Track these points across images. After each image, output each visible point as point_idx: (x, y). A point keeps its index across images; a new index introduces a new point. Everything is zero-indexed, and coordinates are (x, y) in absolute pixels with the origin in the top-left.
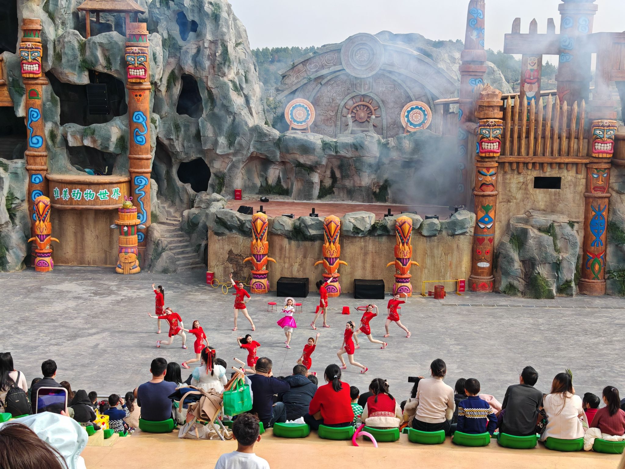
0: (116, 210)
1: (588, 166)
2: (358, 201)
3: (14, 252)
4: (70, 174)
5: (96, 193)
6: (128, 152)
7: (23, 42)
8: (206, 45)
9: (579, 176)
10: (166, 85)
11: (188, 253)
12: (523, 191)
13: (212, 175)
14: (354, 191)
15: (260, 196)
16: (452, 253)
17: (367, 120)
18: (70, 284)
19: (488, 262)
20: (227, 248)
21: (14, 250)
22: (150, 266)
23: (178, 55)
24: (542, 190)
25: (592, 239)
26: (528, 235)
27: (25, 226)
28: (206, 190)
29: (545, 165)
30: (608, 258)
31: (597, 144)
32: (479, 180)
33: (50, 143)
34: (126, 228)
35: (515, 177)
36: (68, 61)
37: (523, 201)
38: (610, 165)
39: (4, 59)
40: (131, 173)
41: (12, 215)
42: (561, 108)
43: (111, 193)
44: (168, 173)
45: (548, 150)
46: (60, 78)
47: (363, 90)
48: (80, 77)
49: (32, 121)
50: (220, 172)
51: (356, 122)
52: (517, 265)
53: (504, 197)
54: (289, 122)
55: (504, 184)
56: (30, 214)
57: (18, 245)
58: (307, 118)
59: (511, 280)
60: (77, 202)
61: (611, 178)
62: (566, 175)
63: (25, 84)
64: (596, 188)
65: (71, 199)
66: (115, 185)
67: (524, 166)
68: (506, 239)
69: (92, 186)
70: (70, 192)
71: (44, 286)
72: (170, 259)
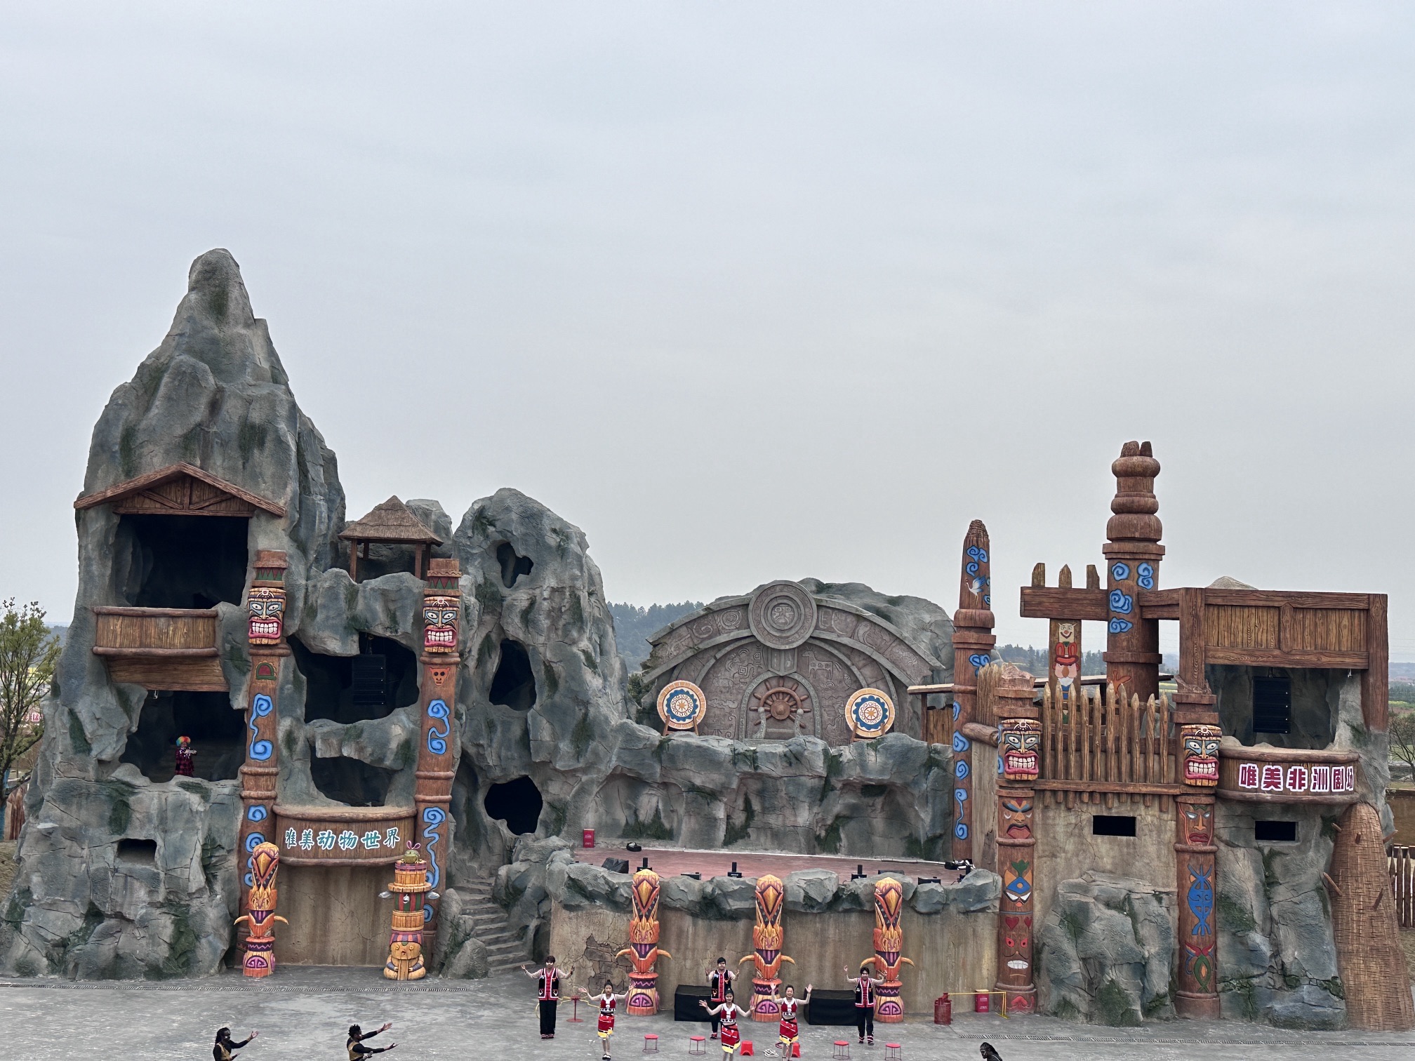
0: (392, 867)
1: (1179, 800)
2: (791, 851)
3: (210, 943)
4: (315, 805)
5: (360, 838)
6: (415, 767)
7: (254, 587)
8: (546, 594)
9: (1165, 816)
10: (476, 656)
11: (505, 941)
12: (1076, 839)
13: (545, 805)
14: (785, 834)
15: (626, 842)
16: (966, 943)
17: (789, 717)
18: (309, 1000)
19: (1024, 959)
20: (584, 932)
21: (211, 938)
22: (443, 964)
23: (499, 610)
24: (1106, 837)
25: (1192, 922)
26: (1091, 915)
27: (229, 895)
28: (533, 831)
29: (1110, 795)
30: (1222, 956)
31: (1191, 764)
32: (1004, 819)
33: (285, 752)
34: (407, 898)
35: (1062, 815)
36: (328, 618)
37: (1077, 855)
38: (1213, 798)
39: (220, 613)
40: (417, 802)
41: (210, 876)
42: (1129, 705)
43: (384, 837)
44: (470, 802)
45: (1114, 771)
46: (310, 645)
47: (782, 668)
48: (344, 643)
49: (258, 715)
50: (560, 800)
51: (772, 720)
52: (1076, 967)
53: (1046, 848)
54: (664, 719)
55: (1046, 827)
56: (240, 875)
57: (216, 930)
58: (694, 712)
59: (1067, 993)
60: (327, 854)
61: (1216, 820)
62: (1143, 813)
63: (252, 655)
64: (1195, 837)
65: (316, 847)
66: (391, 823)
67: (1075, 797)
68: (1053, 920)
69: (354, 826)
70: (316, 835)
71: (266, 1004)
72: (478, 953)
